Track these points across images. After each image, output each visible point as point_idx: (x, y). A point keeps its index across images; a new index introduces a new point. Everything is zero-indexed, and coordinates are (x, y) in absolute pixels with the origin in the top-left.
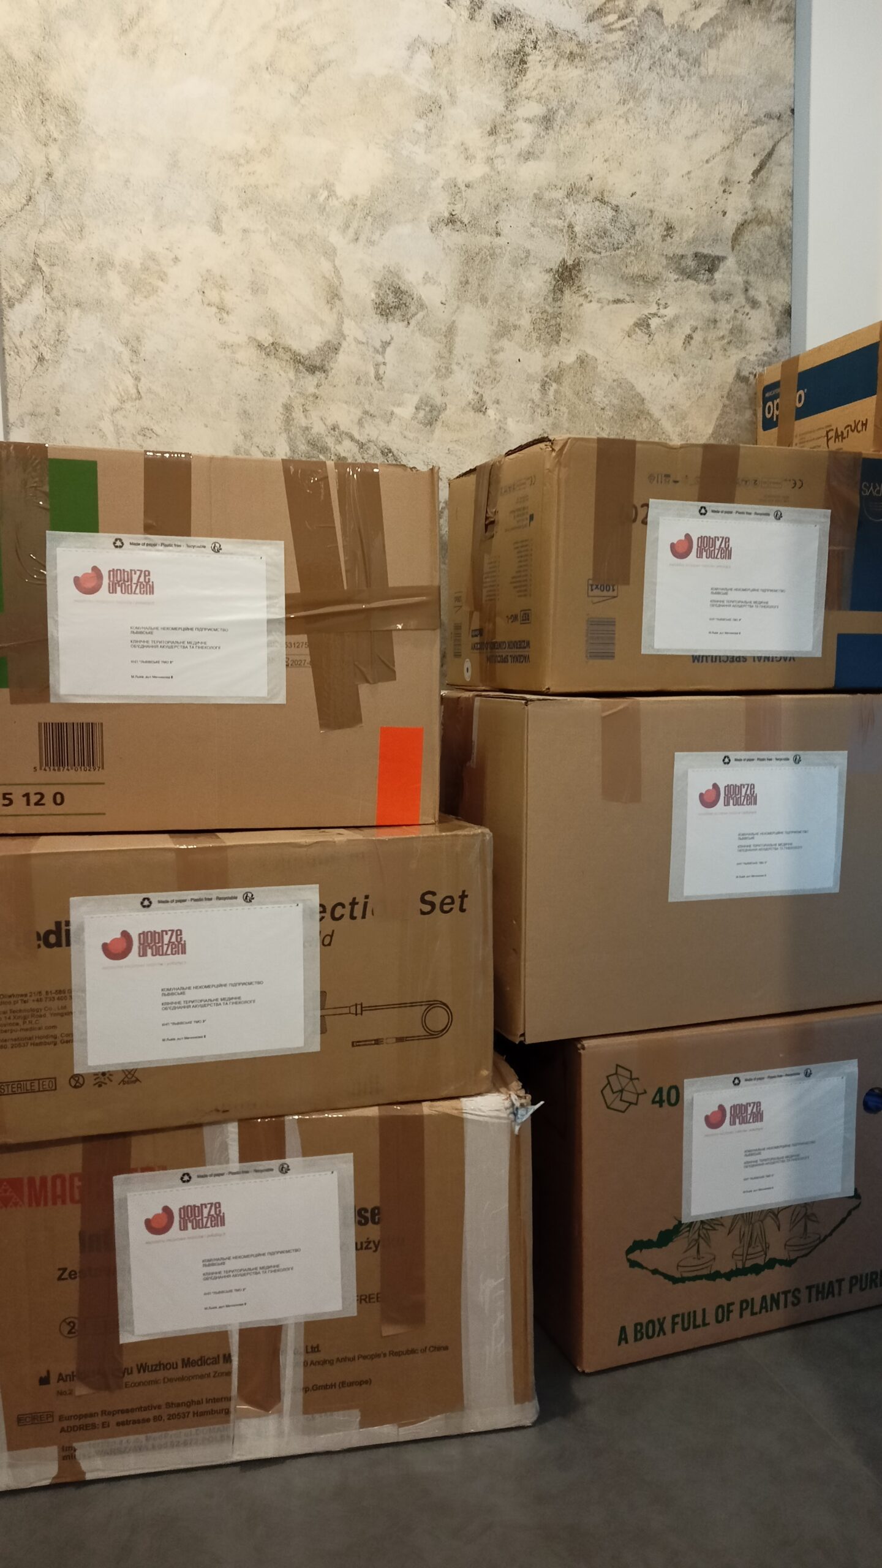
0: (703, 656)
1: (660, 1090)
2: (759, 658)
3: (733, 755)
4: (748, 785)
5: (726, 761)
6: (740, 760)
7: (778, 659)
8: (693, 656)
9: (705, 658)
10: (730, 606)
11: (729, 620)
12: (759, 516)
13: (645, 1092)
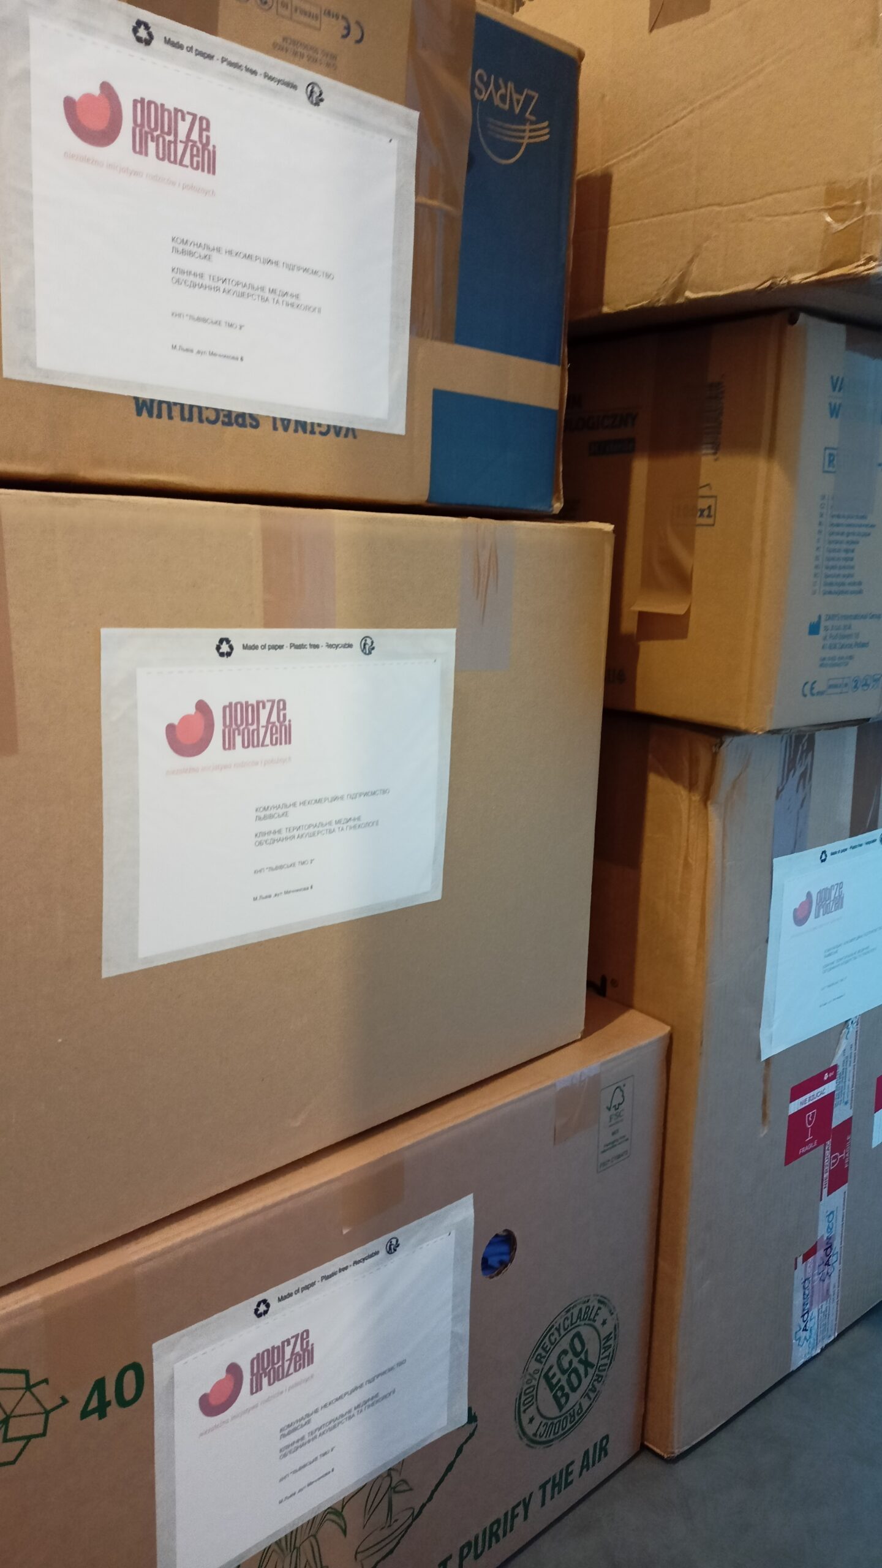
0: (160, 402)
1: (100, 1385)
2: (286, 423)
3: (238, 636)
4: (273, 702)
5: (225, 647)
6: (255, 647)
7: (324, 430)
8: (136, 399)
9: (164, 406)
10: (217, 289)
11: (217, 323)
12: (273, 84)
13: (65, 1401)
